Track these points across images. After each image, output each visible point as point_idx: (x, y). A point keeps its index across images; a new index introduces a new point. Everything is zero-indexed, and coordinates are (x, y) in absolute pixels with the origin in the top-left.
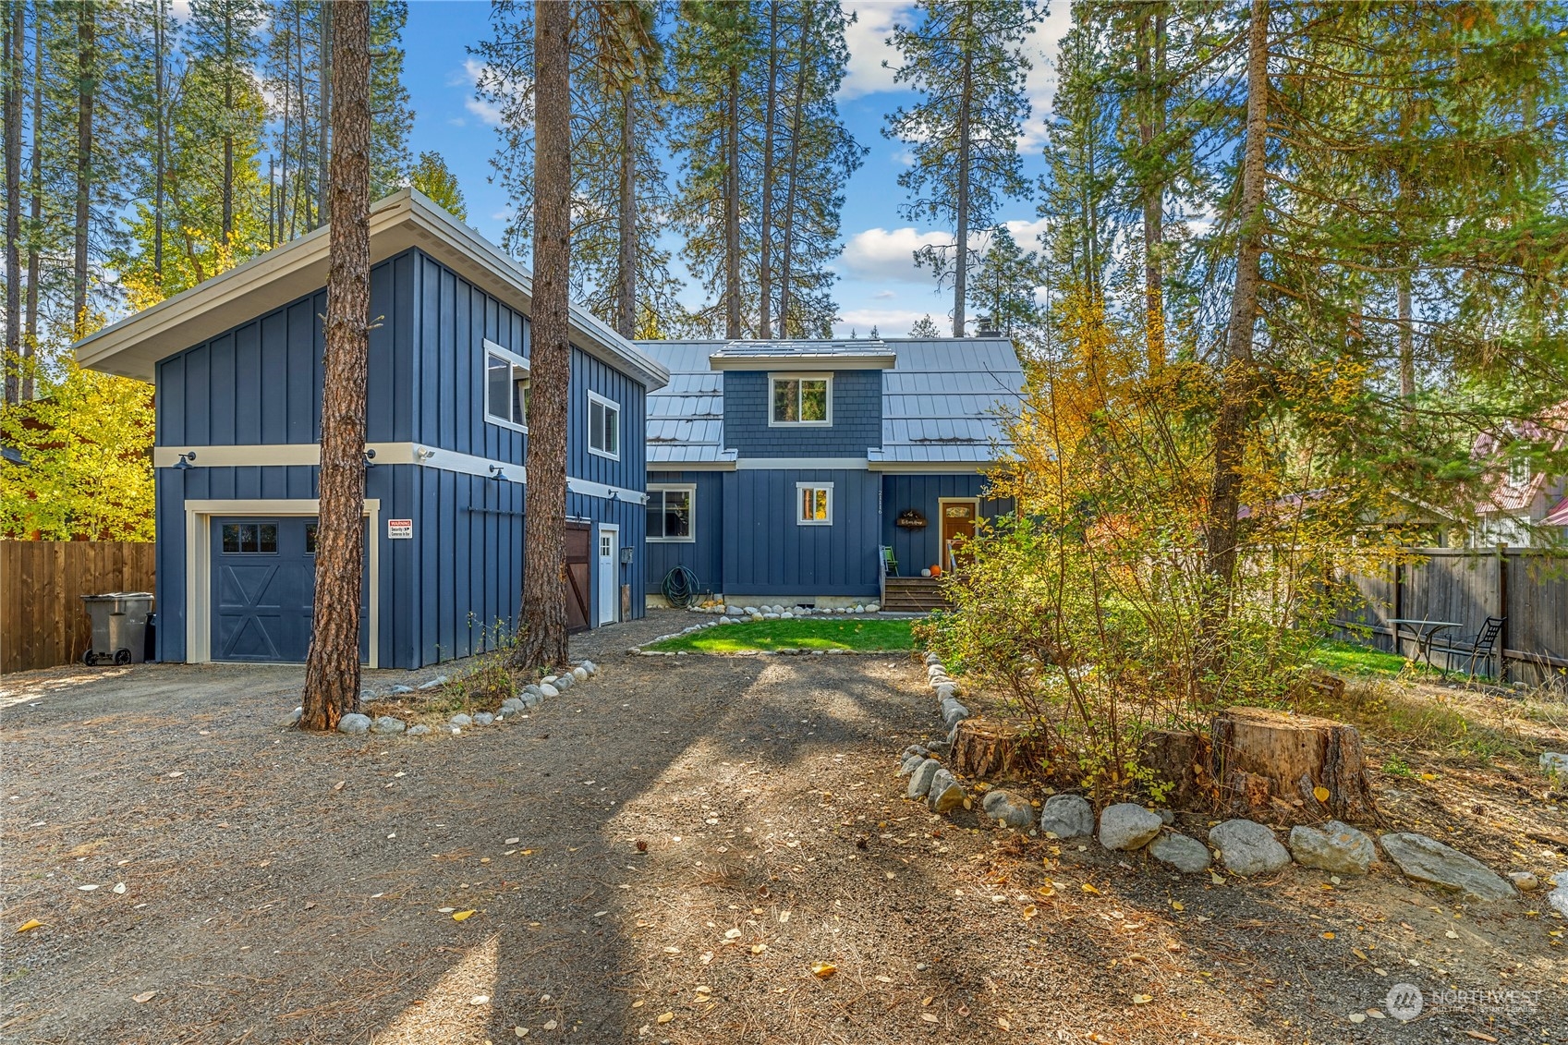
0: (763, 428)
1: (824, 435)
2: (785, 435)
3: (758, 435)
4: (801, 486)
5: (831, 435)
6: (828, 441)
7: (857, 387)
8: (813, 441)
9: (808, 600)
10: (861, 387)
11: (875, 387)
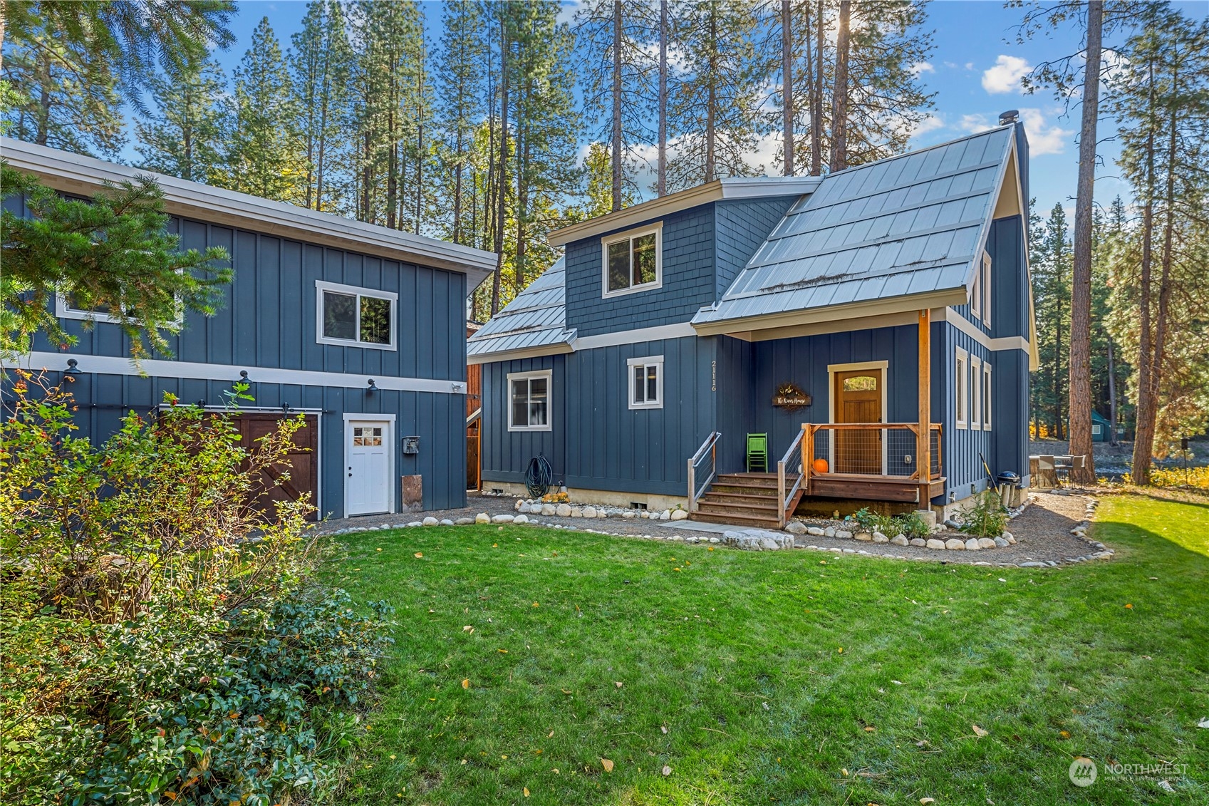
0: (597, 301)
1: (653, 299)
2: (617, 305)
3: (594, 310)
4: (632, 363)
5: (661, 297)
6: (657, 306)
7: (687, 233)
8: (643, 309)
9: (640, 499)
10: (692, 232)
11: (707, 227)
